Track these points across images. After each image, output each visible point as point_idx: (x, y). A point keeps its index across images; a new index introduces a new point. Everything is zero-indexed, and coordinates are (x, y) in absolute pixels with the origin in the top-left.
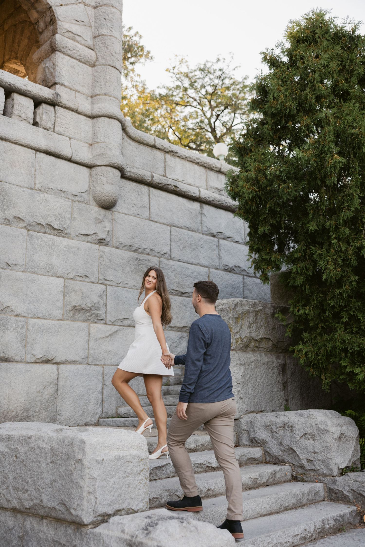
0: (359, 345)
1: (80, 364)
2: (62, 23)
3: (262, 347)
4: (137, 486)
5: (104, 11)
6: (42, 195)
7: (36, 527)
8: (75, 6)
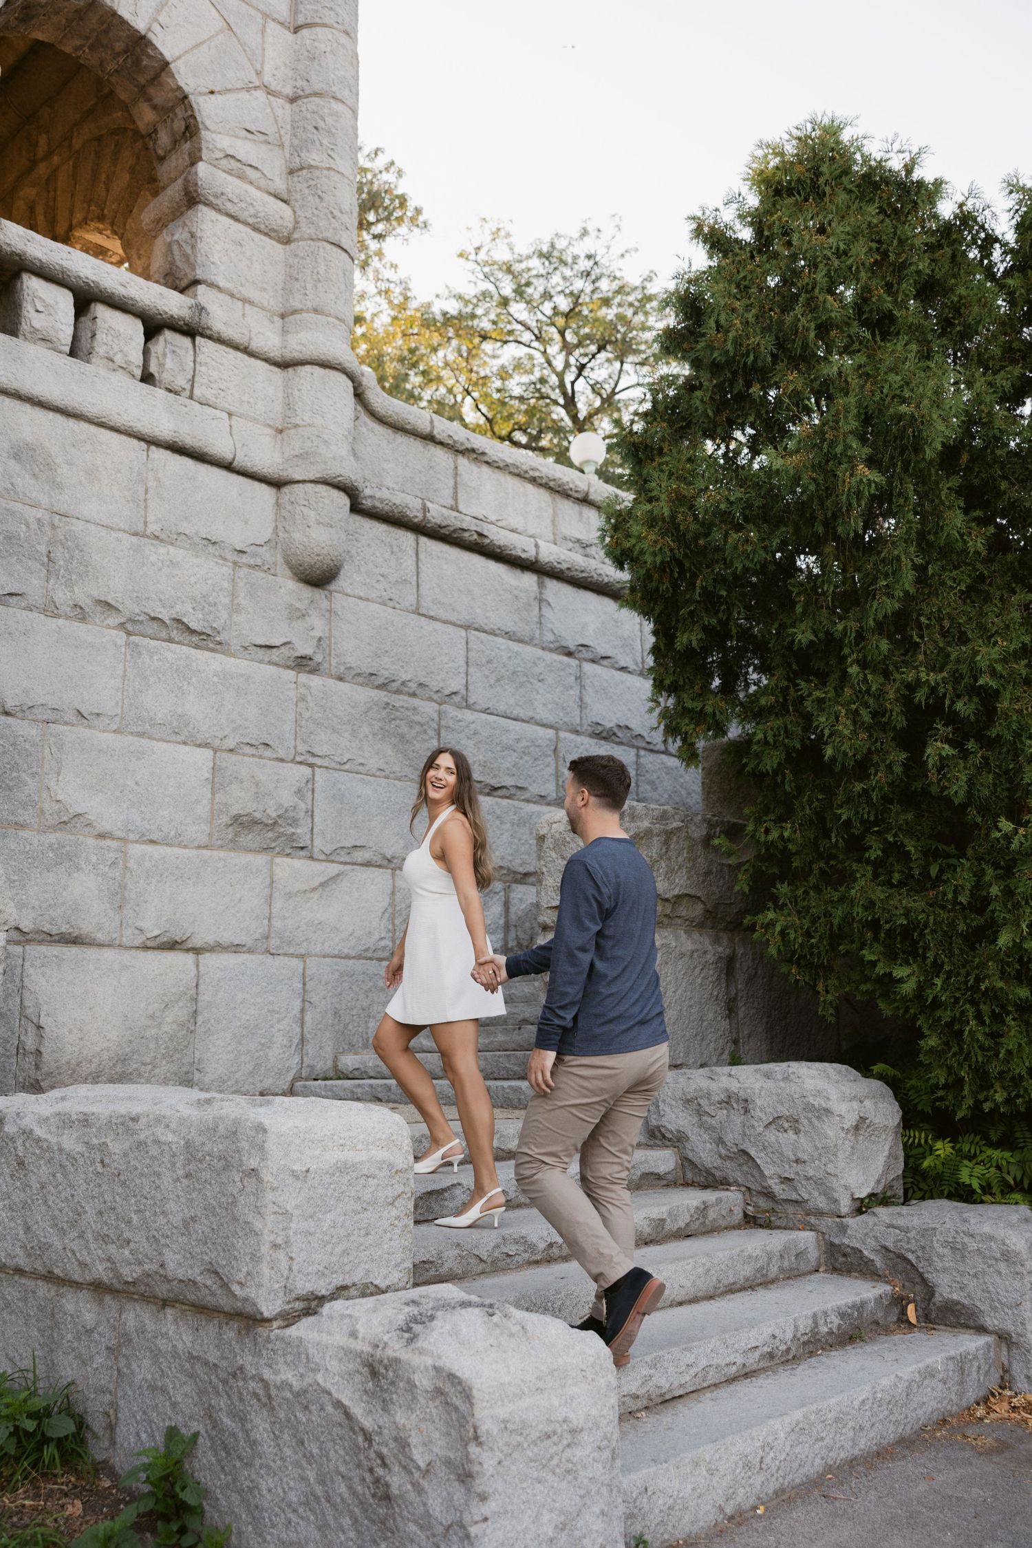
0: (907, 914)
1: (251, 951)
2: (214, 136)
3: (680, 917)
4: (385, 1231)
5: (315, 108)
6: (162, 550)
7: (150, 1325)
8: (244, 95)
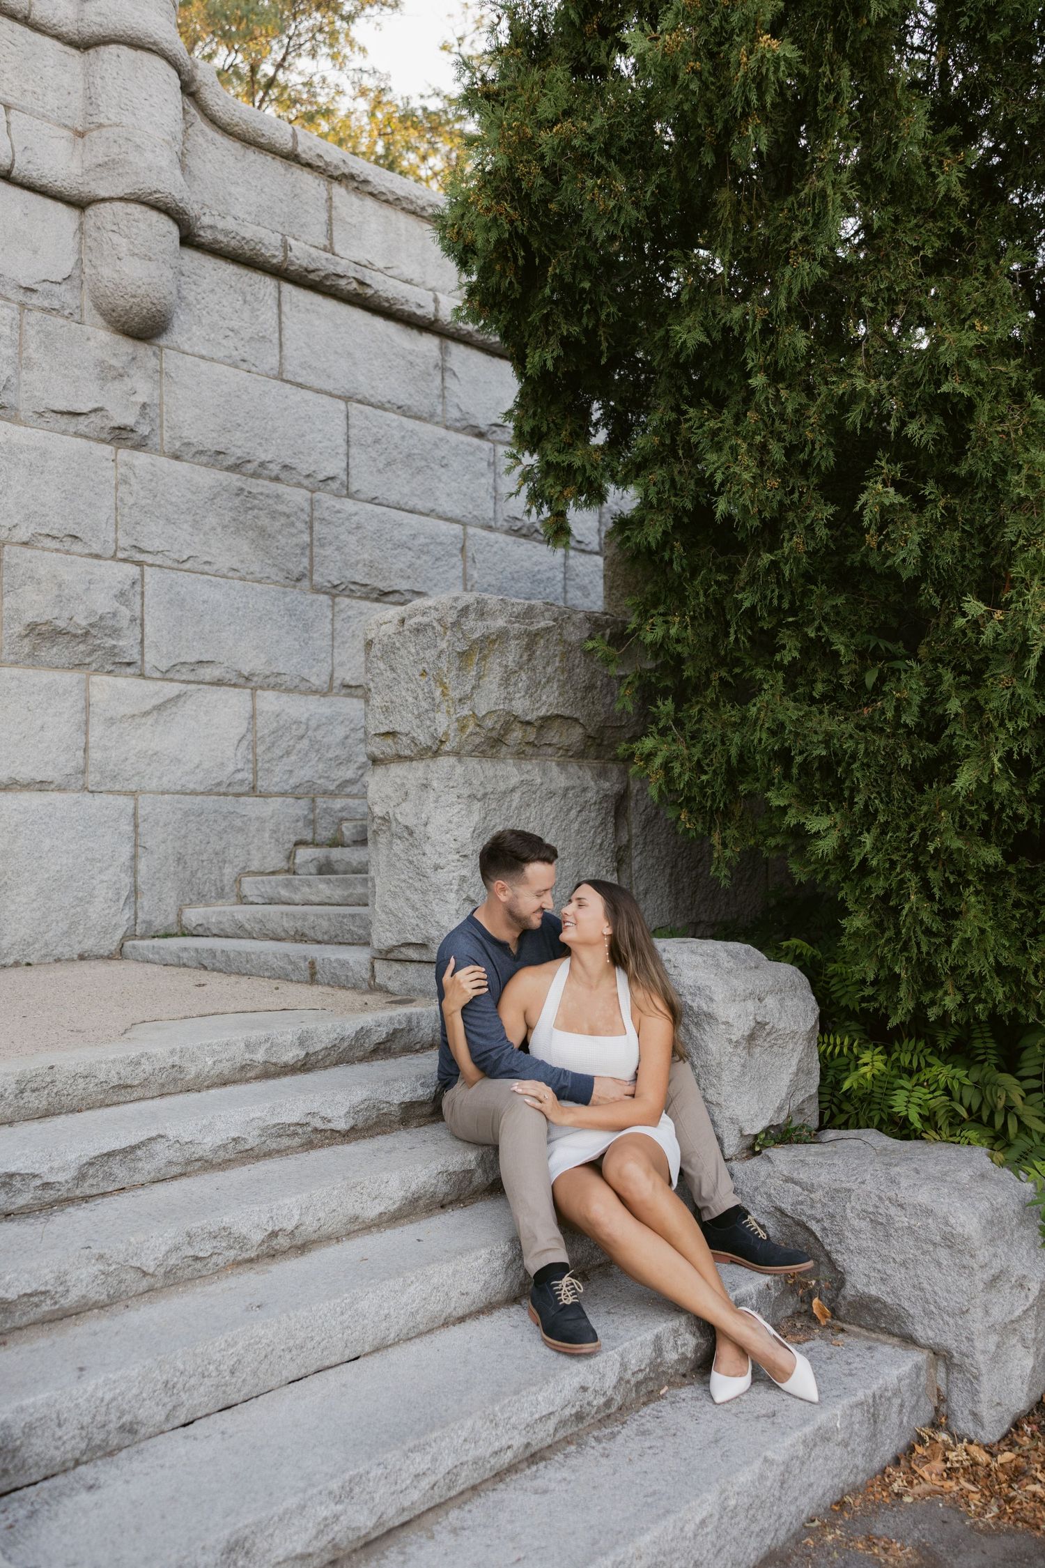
0: (827, 742)
1: (61, 789)
3: (550, 745)
